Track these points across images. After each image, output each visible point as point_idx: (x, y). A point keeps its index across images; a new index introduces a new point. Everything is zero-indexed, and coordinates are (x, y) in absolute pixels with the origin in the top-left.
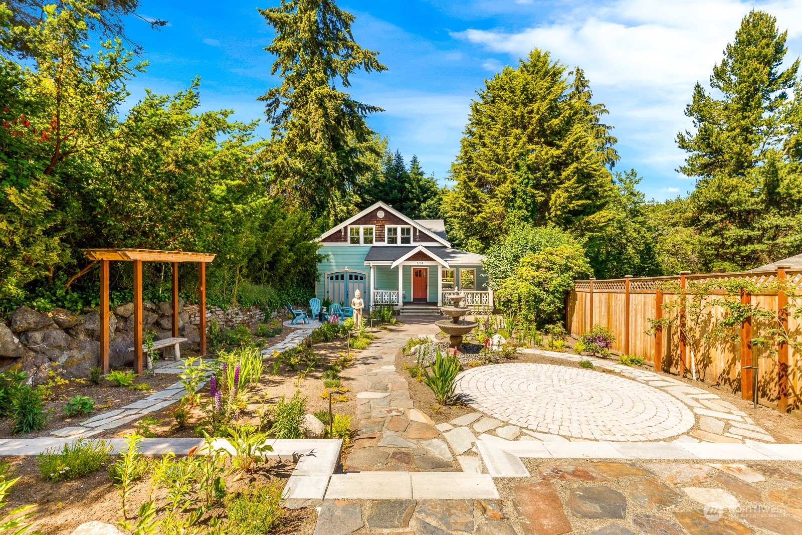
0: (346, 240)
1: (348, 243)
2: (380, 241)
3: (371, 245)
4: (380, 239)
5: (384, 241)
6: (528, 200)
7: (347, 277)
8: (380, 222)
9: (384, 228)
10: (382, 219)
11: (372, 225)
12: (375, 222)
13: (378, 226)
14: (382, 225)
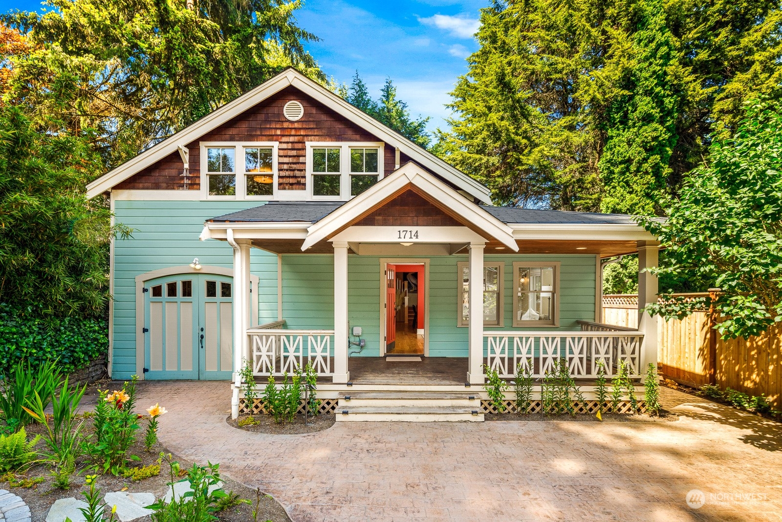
0: (194, 185)
1: (203, 193)
2: (292, 186)
3: (269, 198)
4: (294, 181)
5: (302, 186)
6: (667, 100)
7: (199, 287)
8: (293, 132)
9: (304, 149)
10: (296, 125)
11: (269, 140)
12: (279, 132)
13: (287, 143)
14: (299, 142)
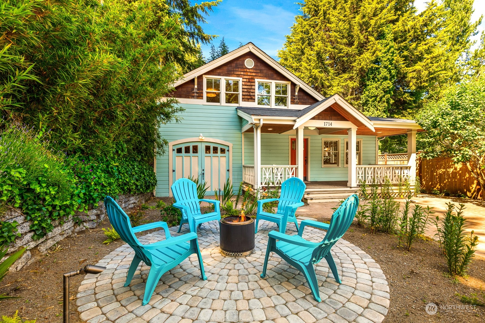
0: (200, 96)
1: (204, 101)
2: (248, 100)
3: (237, 105)
4: (249, 97)
5: (253, 100)
7: (202, 148)
8: (249, 74)
9: (254, 82)
10: (251, 71)
11: (238, 77)
12: (242, 73)
13: (246, 79)
14: (252, 79)
